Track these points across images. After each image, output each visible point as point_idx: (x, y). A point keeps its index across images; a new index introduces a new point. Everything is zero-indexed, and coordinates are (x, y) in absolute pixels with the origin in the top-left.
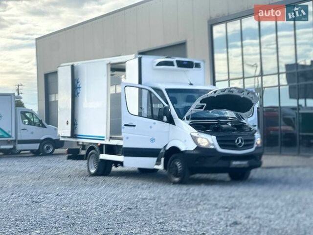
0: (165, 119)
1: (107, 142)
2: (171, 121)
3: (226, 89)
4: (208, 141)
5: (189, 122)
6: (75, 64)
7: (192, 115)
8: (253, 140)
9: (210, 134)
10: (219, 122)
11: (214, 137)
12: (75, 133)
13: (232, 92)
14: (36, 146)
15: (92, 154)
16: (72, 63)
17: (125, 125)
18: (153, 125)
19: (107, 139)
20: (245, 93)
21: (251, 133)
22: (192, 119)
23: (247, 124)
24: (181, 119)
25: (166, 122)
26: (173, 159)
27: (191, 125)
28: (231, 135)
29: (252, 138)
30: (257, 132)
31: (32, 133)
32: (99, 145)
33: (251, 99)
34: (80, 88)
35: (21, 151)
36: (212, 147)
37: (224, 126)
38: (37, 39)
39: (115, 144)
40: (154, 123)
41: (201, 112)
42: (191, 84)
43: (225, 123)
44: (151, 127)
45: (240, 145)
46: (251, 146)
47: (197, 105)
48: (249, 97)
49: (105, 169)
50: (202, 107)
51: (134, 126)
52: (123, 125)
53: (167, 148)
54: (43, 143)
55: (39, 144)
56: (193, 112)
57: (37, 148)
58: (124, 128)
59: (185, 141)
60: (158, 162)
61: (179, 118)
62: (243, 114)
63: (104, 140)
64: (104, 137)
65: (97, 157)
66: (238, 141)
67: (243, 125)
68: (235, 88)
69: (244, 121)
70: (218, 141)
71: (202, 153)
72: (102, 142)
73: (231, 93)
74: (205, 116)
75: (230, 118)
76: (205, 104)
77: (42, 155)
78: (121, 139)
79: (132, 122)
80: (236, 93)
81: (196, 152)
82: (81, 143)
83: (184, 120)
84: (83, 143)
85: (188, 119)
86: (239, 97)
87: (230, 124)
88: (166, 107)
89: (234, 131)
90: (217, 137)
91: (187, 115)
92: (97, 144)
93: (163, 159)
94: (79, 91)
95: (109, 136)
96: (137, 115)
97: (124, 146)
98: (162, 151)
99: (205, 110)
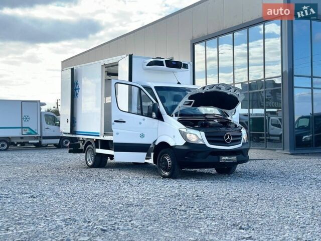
0: (154, 115)
1: (101, 138)
2: (160, 117)
3: (214, 86)
4: (197, 136)
5: (177, 118)
6: (75, 67)
7: (181, 111)
8: (240, 136)
9: (199, 129)
10: (206, 118)
11: (203, 133)
12: (74, 130)
13: (220, 88)
14: (57, 141)
15: (89, 148)
16: (72, 67)
17: (115, 121)
18: (142, 122)
19: (101, 135)
20: (232, 90)
21: (237, 129)
22: (180, 115)
23: (232, 121)
24: (170, 115)
25: (155, 118)
26: (162, 154)
27: (179, 121)
28: (219, 130)
29: (240, 134)
30: (243, 129)
31: (54, 131)
32: (95, 140)
33: (237, 96)
34: (78, 89)
35: (48, 144)
36: (201, 142)
37: (211, 122)
38: (62, 62)
39: (109, 139)
40: (144, 120)
41: (189, 108)
42: (179, 83)
43: (212, 120)
44: (140, 123)
45: (229, 140)
46: (238, 141)
47: (186, 102)
48: (235, 94)
49: (101, 162)
50: (190, 104)
51: (124, 122)
52: (113, 121)
53: (157, 143)
54: (62, 139)
55: (59, 140)
56: (181, 109)
57: (58, 143)
58: (114, 124)
59: (174, 137)
60: (148, 157)
61: (168, 114)
62: (228, 112)
63: (99, 136)
64: (99, 133)
65: (93, 151)
66: (227, 137)
67: (229, 122)
68: (223, 84)
69: (229, 118)
70: (207, 137)
71: (191, 149)
72: (97, 138)
73: (219, 90)
74: (192, 113)
75: (216, 115)
76: (193, 101)
77: (62, 148)
78: (112, 135)
79: (122, 118)
80: (223, 90)
81: (186, 148)
82: (81, 139)
83: (172, 116)
84: (83, 138)
85: (176, 115)
86: (225, 94)
87: (216, 121)
88: (155, 104)
89: (221, 127)
90: (205, 133)
91: (175, 111)
92: (93, 139)
93: (152, 154)
94: (78, 93)
95: (103, 132)
96: (127, 111)
97: (114, 142)
98: (151, 146)
99: (193, 106)
